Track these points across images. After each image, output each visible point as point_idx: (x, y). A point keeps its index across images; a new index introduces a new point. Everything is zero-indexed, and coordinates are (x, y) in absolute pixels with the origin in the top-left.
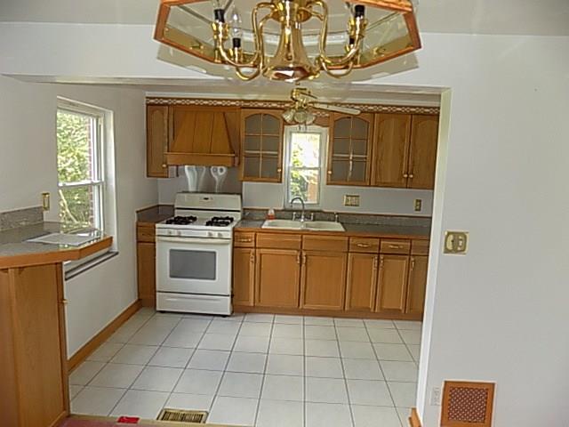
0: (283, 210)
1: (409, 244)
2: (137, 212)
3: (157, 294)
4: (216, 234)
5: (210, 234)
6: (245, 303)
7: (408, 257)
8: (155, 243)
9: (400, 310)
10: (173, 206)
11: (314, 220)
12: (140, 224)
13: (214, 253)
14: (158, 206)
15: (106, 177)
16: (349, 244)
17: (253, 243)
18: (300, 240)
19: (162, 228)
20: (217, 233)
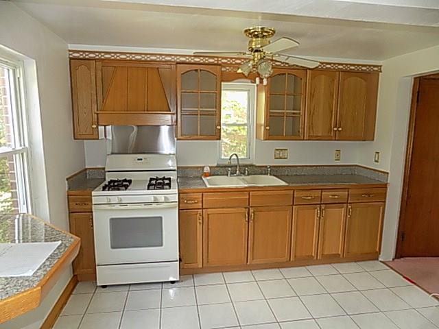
0: (217, 167)
1: (347, 193)
2: (67, 179)
3: (97, 267)
4: (162, 199)
5: (155, 198)
6: (194, 265)
7: (345, 205)
8: (92, 212)
9: (340, 255)
10: (104, 169)
11: (248, 175)
12: (72, 192)
13: (161, 218)
14: (86, 169)
15: (30, 142)
16: (294, 197)
17: (201, 204)
18: (247, 197)
19: (98, 196)
20: (163, 196)
